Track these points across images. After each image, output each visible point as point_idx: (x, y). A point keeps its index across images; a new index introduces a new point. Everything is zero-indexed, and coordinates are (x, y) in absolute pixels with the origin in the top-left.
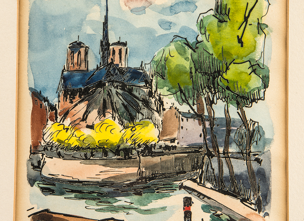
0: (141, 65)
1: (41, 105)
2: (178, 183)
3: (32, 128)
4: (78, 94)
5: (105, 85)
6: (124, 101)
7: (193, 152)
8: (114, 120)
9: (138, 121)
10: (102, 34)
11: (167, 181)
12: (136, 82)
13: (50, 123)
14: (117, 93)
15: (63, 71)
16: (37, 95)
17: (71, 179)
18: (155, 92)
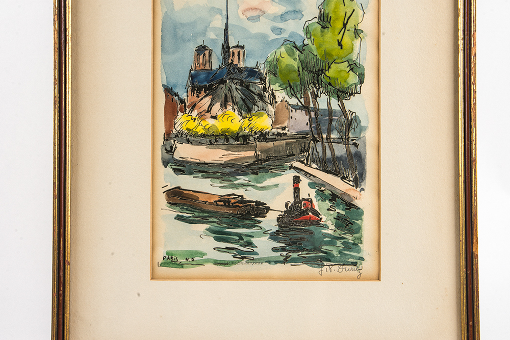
0: (257, 65)
1: (172, 99)
2: (288, 164)
3: (165, 119)
4: (203, 90)
5: (226, 82)
6: (242, 96)
7: (301, 138)
8: (234, 112)
9: (254, 112)
10: (223, 39)
11: (279, 162)
12: (249, 79)
13: (180, 114)
14: (236, 89)
15: (190, 70)
16: (169, 91)
17: (198, 161)
18: (268, 87)
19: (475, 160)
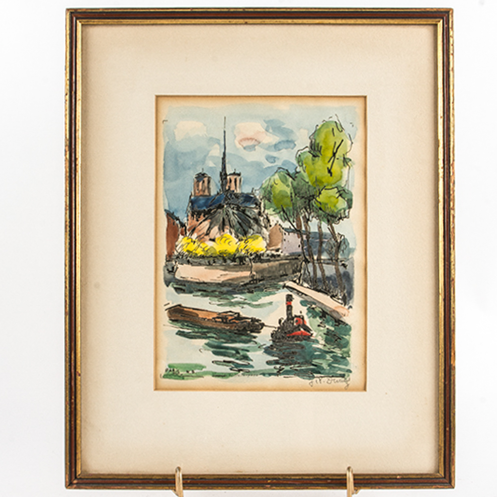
1: (174, 223)
2: (281, 283)
3: (167, 241)
4: (203, 214)
5: (223, 206)
6: (238, 219)
7: (294, 259)
8: (231, 234)
9: (250, 235)
10: (221, 167)
12: (247, 204)
13: (181, 237)
14: (233, 213)
15: (190, 197)
16: (170, 215)
17: (198, 281)
18: (263, 212)
19: (453, 280)
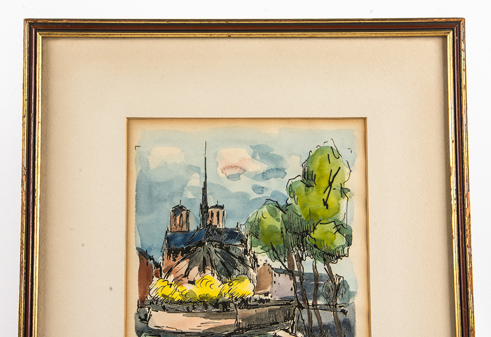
0: (237, 226)
1: (147, 263)
2: (272, 333)
3: (139, 284)
4: (180, 252)
5: (204, 244)
6: (222, 259)
7: (285, 305)
8: (213, 276)
9: (234, 277)
10: (202, 199)
11: (261, 331)
12: (229, 241)
13: (155, 279)
14: (216, 251)
15: (167, 232)
16: (143, 255)
17: (174, 330)
18: (250, 250)
19: (473, 330)
